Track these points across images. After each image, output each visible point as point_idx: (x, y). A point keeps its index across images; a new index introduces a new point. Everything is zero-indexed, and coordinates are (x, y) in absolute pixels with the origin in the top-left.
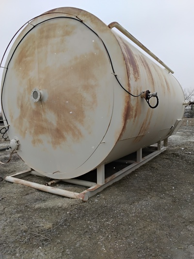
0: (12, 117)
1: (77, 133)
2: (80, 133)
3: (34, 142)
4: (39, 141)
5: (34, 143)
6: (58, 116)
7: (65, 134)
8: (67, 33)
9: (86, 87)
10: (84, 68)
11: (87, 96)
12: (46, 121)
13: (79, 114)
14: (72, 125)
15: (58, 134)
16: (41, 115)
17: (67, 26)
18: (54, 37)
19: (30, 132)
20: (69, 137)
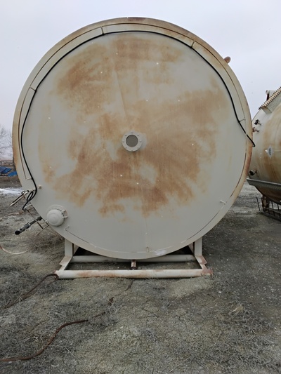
0: (50, 174)
1: (186, 192)
2: (190, 192)
3: (104, 210)
4: (116, 207)
5: (105, 212)
6: (160, 170)
7: (167, 194)
8: (169, 58)
9: (203, 134)
10: (199, 108)
11: (204, 145)
12: (138, 178)
13: (191, 168)
14: (179, 183)
15: (156, 196)
16: (130, 169)
17: (168, 48)
18: (148, 58)
19: (99, 196)
20: (172, 198)
